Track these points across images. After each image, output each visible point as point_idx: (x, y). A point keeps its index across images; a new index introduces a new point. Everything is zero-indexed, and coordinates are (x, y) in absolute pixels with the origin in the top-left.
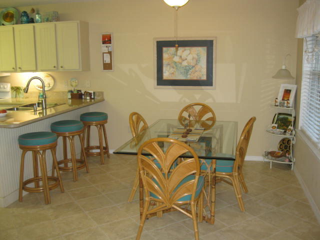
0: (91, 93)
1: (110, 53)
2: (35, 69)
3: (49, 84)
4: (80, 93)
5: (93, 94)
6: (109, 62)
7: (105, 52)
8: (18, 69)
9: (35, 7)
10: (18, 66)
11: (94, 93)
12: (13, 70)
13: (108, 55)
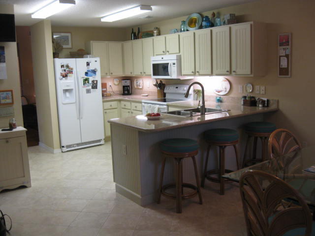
0: (265, 101)
1: (287, 56)
2: (210, 73)
3: (226, 89)
4: (253, 99)
5: (266, 102)
6: (286, 67)
7: (282, 55)
8: (197, 73)
9: (216, 12)
10: (197, 70)
11: (268, 101)
12: (192, 74)
13: (286, 58)
